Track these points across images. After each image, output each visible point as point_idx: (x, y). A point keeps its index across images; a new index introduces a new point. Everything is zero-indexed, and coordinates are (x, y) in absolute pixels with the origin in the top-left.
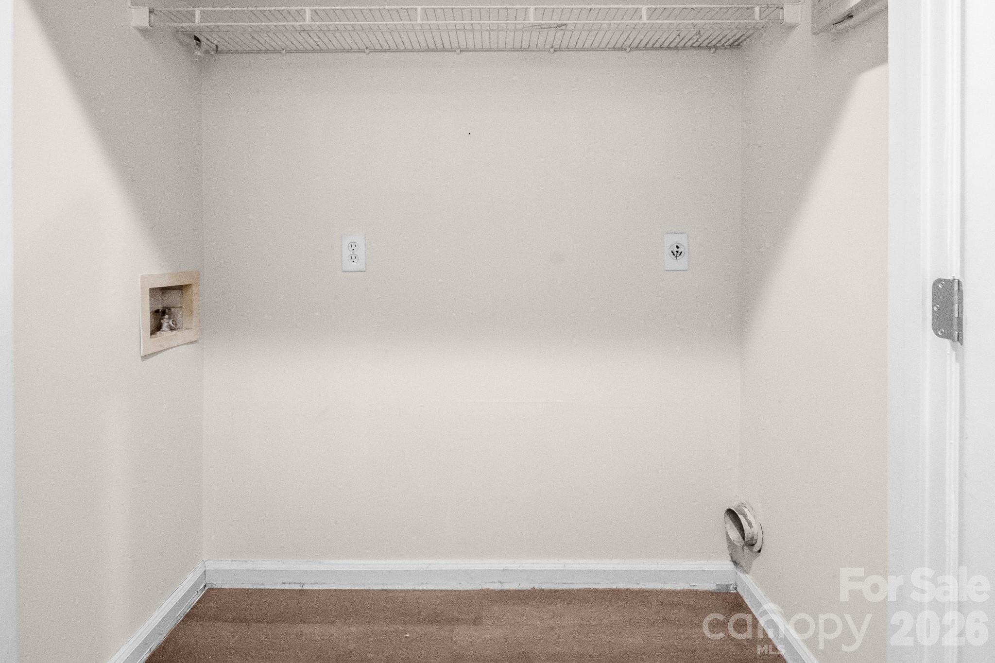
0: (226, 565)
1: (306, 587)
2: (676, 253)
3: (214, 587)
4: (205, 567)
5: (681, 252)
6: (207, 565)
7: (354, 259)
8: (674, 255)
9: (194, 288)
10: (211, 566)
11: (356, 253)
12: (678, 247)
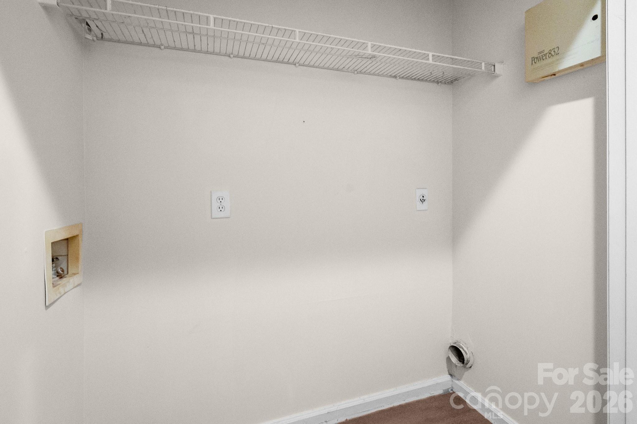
2: (422, 200)
5: (425, 200)
7: (221, 209)
9: (80, 238)
11: (223, 204)
12: (423, 197)
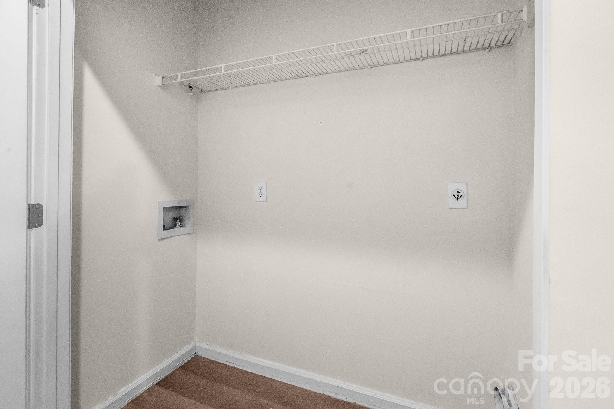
0: (204, 345)
1: (236, 366)
2: (457, 197)
3: (199, 355)
4: (196, 344)
5: (461, 196)
6: (196, 343)
7: (261, 195)
8: (455, 197)
9: (190, 208)
10: (198, 344)
11: (261, 192)
12: (458, 192)
